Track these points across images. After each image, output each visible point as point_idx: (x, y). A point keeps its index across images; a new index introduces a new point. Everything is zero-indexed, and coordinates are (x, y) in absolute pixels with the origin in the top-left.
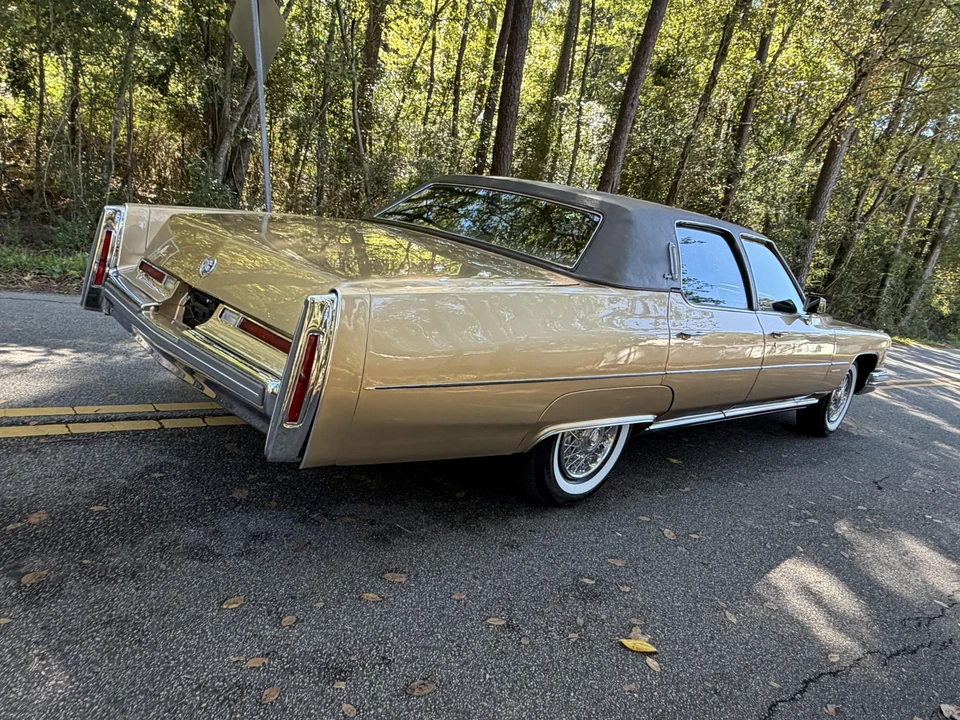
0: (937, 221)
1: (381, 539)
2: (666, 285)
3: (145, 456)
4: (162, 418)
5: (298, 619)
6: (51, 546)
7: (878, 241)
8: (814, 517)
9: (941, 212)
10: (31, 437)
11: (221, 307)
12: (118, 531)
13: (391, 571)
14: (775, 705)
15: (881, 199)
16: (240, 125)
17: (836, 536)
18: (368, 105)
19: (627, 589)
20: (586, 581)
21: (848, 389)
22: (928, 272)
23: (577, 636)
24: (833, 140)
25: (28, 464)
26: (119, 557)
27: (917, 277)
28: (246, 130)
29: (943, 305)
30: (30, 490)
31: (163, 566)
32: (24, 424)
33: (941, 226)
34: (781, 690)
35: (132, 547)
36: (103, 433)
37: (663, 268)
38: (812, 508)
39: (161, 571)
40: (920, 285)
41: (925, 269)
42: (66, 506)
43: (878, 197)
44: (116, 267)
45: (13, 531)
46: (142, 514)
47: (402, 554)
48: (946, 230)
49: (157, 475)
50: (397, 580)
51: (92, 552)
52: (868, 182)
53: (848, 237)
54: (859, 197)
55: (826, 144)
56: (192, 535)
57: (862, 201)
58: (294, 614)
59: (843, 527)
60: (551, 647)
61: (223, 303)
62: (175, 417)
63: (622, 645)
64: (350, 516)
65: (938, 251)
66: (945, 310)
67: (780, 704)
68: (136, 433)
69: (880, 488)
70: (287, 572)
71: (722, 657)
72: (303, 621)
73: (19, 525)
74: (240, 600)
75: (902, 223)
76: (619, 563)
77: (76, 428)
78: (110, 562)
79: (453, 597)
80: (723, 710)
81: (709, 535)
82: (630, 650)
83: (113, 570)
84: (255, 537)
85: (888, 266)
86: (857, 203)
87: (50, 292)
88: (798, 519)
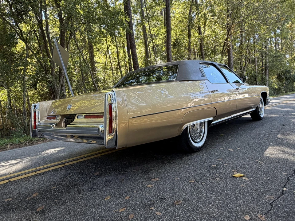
0: (264, 63)
1: (146, 172)
2: (203, 78)
3: (63, 173)
4: (64, 163)
5: (130, 197)
6: (42, 200)
7: (251, 73)
8: (270, 136)
9: (264, 61)
10: (25, 177)
11: (77, 116)
12: (63, 191)
13: (153, 179)
14: (288, 178)
15: (247, 61)
17: (279, 138)
19: (227, 164)
20: (213, 166)
21: (262, 104)
22: (267, 77)
23: (218, 178)
24: (228, 49)
25: (27, 184)
26: (66, 197)
27: (265, 80)
28: (63, 92)
29: (275, 86)
30: (30, 189)
31: (81, 196)
32: (21, 175)
33: (266, 64)
34: (288, 174)
35: (69, 194)
36: (47, 171)
38: (268, 135)
39: (81, 197)
40: (266, 82)
41: (266, 77)
42: (43, 190)
43: (246, 61)
44: (39, 122)
45: (29, 200)
46: (69, 185)
47: (154, 174)
48: (268, 65)
49: (69, 176)
50: (156, 180)
51: (56, 198)
52: (241, 58)
53: (242, 74)
54: (241, 63)
55: (226, 51)
56: (86, 186)
57: (242, 63)
58: (128, 196)
59: (280, 136)
60: (212, 183)
61: (77, 114)
62: (68, 162)
63: (234, 177)
64: (133, 170)
65: (267, 71)
66: (276, 87)
67: (290, 177)
68: (58, 168)
69: (284, 126)
70: (121, 187)
71: (265, 172)
72: (132, 197)
73: (30, 198)
74: (109, 197)
75: (255, 66)
76: (221, 160)
77: (38, 172)
78: (63, 199)
79: (175, 179)
80: (274, 183)
81: (243, 147)
82: (237, 177)
83: (65, 200)
84: (106, 182)
85: (256, 79)
86: (241, 64)
88: (266, 138)
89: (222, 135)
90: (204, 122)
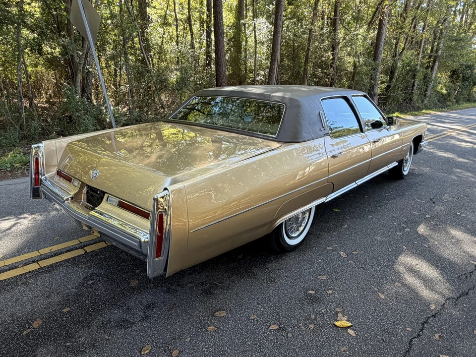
0: (435, 48)
1: (208, 293)
2: (322, 133)
3: (82, 272)
4: (85, 246)
5: (180, 351)
6: (48, 339)
7: (408, 64)
8: (408, 227)
9: (436, 44)
10: (22, 275)
12: (79, 321)
13: (218, 311)
14: (411, 341)
15: (407, 43)
16: (84, 65)
17: (419, 236)
18: (147, 40)
19: (330, 292)
20: (311, 292)
21: (410, 153)
22: (434, 75)
23: (313, 325)
24: (380, 19)
25: (24, 291)
26: (84, 337)
27: (429, 78)
28: (88, 67)
29: (443, 89)
30: (29, 307)
31: (107, 337)
32: (16, 267)
33: (437, 51)
34: (412, 331)
35: (89, 329)
36: (57, 263)
37: (319, 125)
38: (405, 222)
39: (107, 340)
40: (431, 82)
41: (432, 74)
42: (50, 313)
43: (405, 43)
44: (44, 175)
45: (27, 334)
46: (89, 308)
47: (221, 299)
48: (440, 53)
49: (90, 282)
50: (222, 315)
51: (70, 337)
52: (400, 36)
53: (394, 65)
54: (396, 44)
55: (377, 22)
56: (116, 314)
57: (398, 46)
58: (177, 349)
59: (422, 229)
60: (303, 335)
62: (91, 244)
63: (335, 326)
64: (191, 283)
65: (437, 63)
66: (444, 92)
67: (414, 340)
68: (74, 259)
69: (434, 203)
70: (168, 324)
71: (382, 320)
72: (182, 351)
73: (29, 330)
74: (149, 347)
75: (418, 54)
76: (324, 278)
77: (44, 263)
78: (80, 341)
79: (251, 318)
80: (389, 350)
81: (362, 250)
82: (340, 327)
83: (83, 346)
84: (147, 307)
85: (415, 76)
86: (396, 47)
87: (8, 178)
88: (400, 231)
89: (337, 210)
90: (311, 209)
